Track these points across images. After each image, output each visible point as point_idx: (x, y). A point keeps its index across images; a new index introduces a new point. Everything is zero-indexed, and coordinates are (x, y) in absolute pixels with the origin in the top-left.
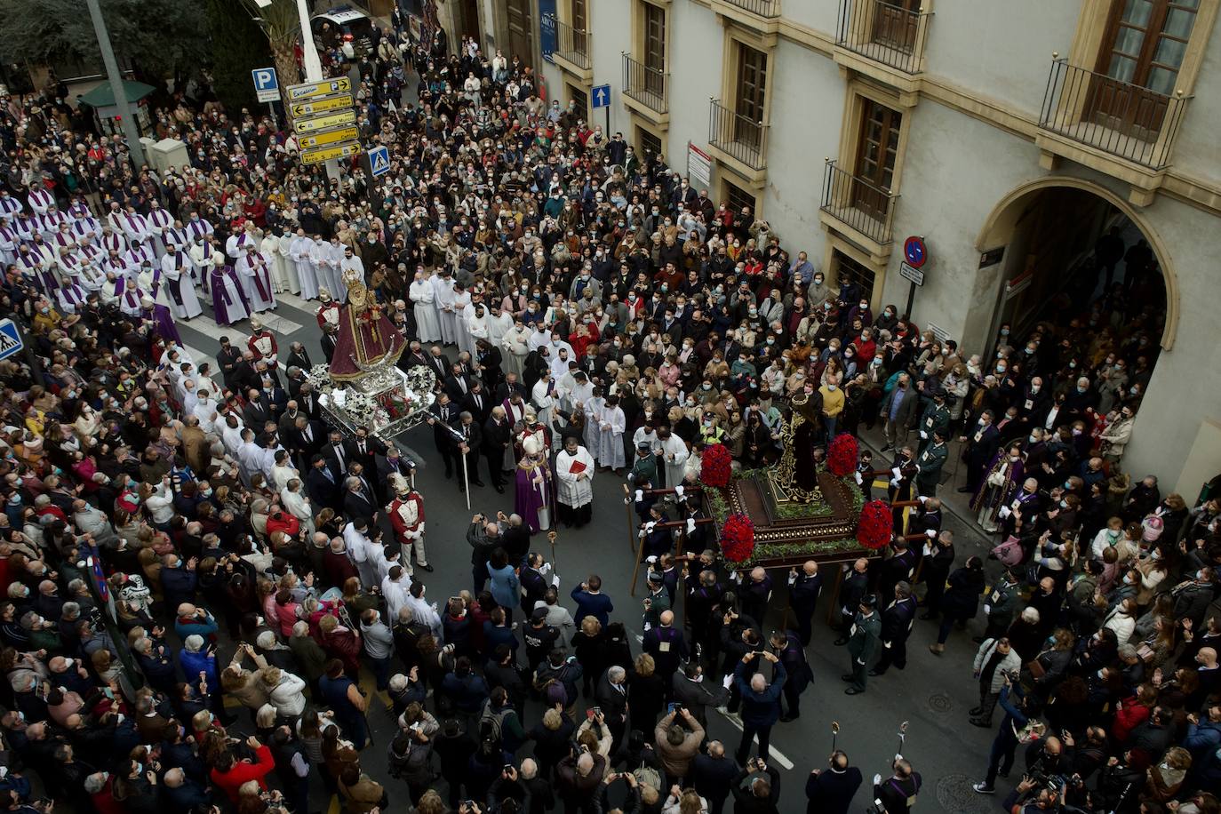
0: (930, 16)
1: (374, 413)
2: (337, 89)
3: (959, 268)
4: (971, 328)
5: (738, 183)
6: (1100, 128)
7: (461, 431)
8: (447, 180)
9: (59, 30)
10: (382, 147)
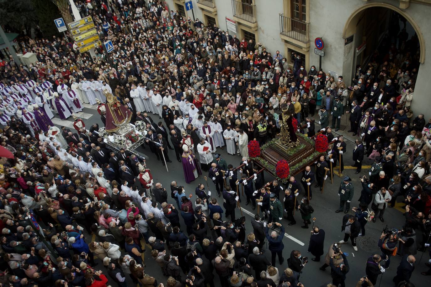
1: (125, 142)
2: (88, 21)
3: (337, 47)
4: (345, 69)
5: (247, 30)
7: (159, 142)
10: (109, 41)
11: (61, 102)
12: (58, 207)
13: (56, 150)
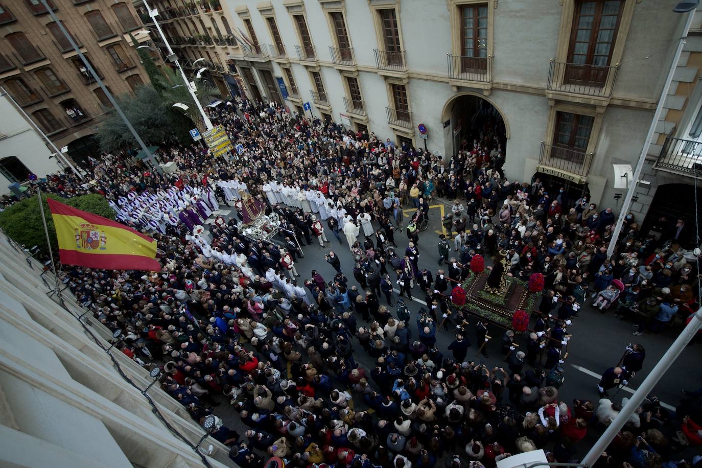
0: (405, 52)
1: (261, 233)
2: (219, 129)
3: (438, 130)
4: (447, 149)
5: (360, 122)
6: (468, 74)
8: (265, 148)
9: (121, 136)
11: (202, 203)
12: (209, 297)
13: (201, 247)
